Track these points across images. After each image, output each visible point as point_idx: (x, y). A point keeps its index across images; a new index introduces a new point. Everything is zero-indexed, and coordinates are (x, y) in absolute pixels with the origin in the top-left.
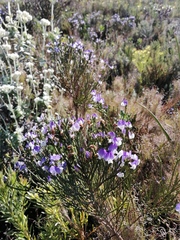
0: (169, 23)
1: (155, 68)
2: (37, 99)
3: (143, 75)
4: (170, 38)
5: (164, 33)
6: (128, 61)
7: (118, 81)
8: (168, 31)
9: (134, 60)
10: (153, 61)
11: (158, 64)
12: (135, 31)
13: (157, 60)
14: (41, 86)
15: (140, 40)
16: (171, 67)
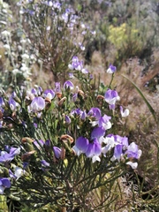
0: (141, 4)
1: (130, 44)
2: (15, 71)
3: (119, 51)
4: (142, 17)
5: (137, 13)
6: (104, 38)
7: (96, 56)
8: (140, 12)
9: (110, 38)
10: (129, 37)
11: (133, 41)
12: (110, 11)
13: (132, 37)
14: (20, 59)
15: (115, 19)
16: (145, 44)
